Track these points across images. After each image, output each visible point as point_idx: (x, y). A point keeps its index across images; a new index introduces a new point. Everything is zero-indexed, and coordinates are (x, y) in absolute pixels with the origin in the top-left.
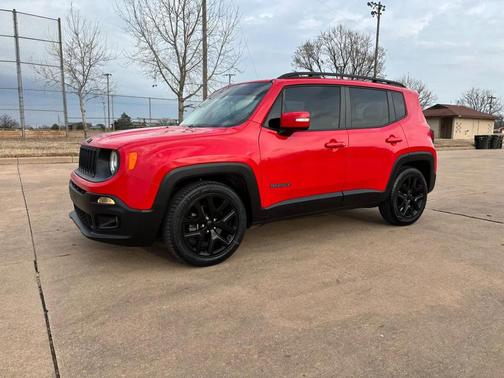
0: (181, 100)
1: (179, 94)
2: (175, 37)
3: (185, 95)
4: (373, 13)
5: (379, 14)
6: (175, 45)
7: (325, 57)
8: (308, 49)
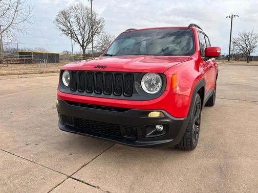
7: (72, 20)
8: (64, 14)
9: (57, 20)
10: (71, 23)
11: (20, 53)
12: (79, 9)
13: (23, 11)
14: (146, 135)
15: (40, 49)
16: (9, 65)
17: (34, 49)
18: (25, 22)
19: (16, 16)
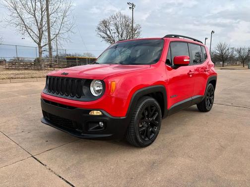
0: (40, 47)
1: (39, 44)
2: (34, 11)
3: (42, 45)
4: (130, 8)
5: (133, 9)
6: (35, 16)
7: (112, 27)
8: (105, 23)
9: (99, 29)
10: (111, 31)
11: (67, 59)
12: (118, 17)
13: (68, 23)
14: (89, 129)
15: (88, 54)
16: (55, 69)
17: (82, 54)
18: (69, 32)
19: (62, 26)
